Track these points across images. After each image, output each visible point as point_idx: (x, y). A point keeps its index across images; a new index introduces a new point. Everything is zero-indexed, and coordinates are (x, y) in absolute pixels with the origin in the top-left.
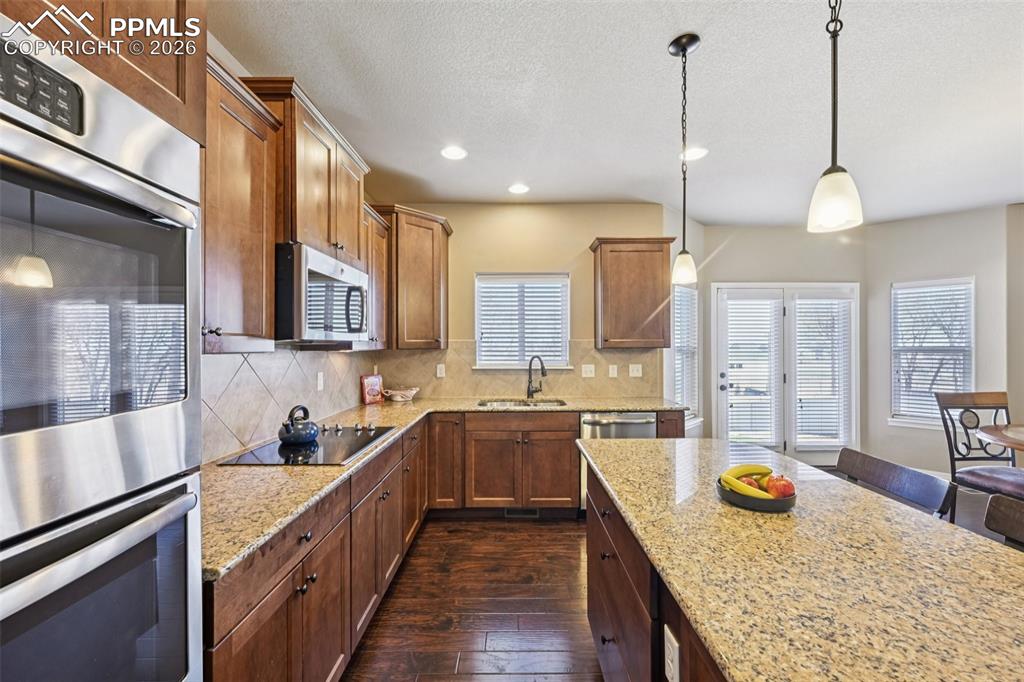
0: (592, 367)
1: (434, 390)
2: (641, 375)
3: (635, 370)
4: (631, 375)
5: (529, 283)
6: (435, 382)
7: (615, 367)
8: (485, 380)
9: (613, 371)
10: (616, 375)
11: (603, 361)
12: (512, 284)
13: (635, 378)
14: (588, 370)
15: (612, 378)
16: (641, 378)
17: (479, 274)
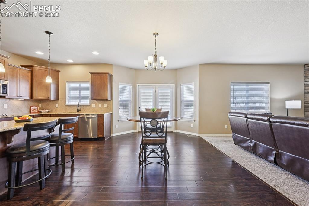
0: (95, 105)
1: (56, 110)
2: (107, 107)
3: (106, 106)
4: (104, 107)
5: (82, 84)
6: (56, 108)
7: (100, 105)
8: (68, 108)
9: (100, 106)
10: (101, 107)
11: (98, 104)
12: (78, 84)
13: (106, 107)
14: (94, 106)
15: (100, 108)
16: (107, 108)
17: (67, 82)
